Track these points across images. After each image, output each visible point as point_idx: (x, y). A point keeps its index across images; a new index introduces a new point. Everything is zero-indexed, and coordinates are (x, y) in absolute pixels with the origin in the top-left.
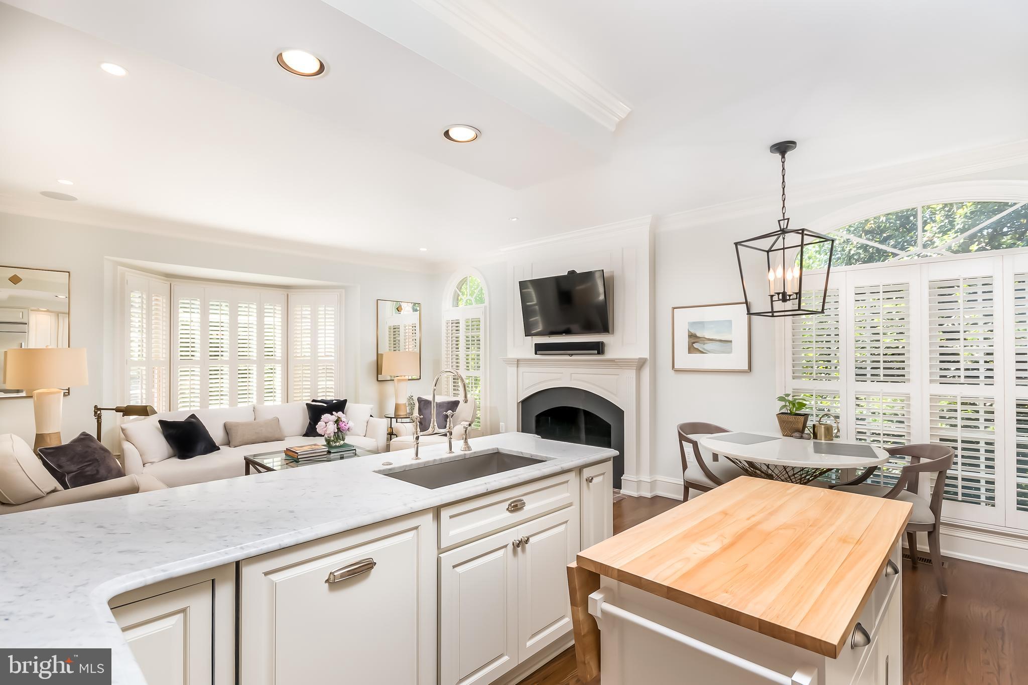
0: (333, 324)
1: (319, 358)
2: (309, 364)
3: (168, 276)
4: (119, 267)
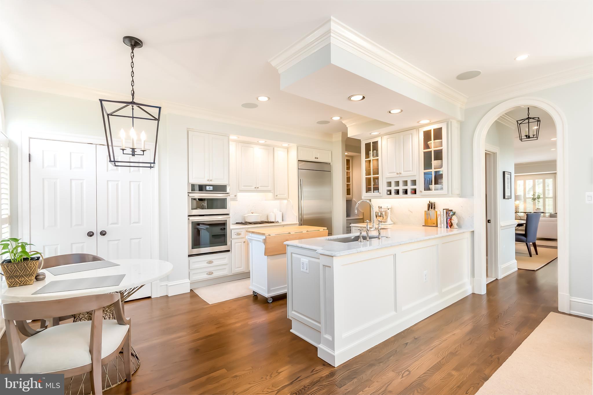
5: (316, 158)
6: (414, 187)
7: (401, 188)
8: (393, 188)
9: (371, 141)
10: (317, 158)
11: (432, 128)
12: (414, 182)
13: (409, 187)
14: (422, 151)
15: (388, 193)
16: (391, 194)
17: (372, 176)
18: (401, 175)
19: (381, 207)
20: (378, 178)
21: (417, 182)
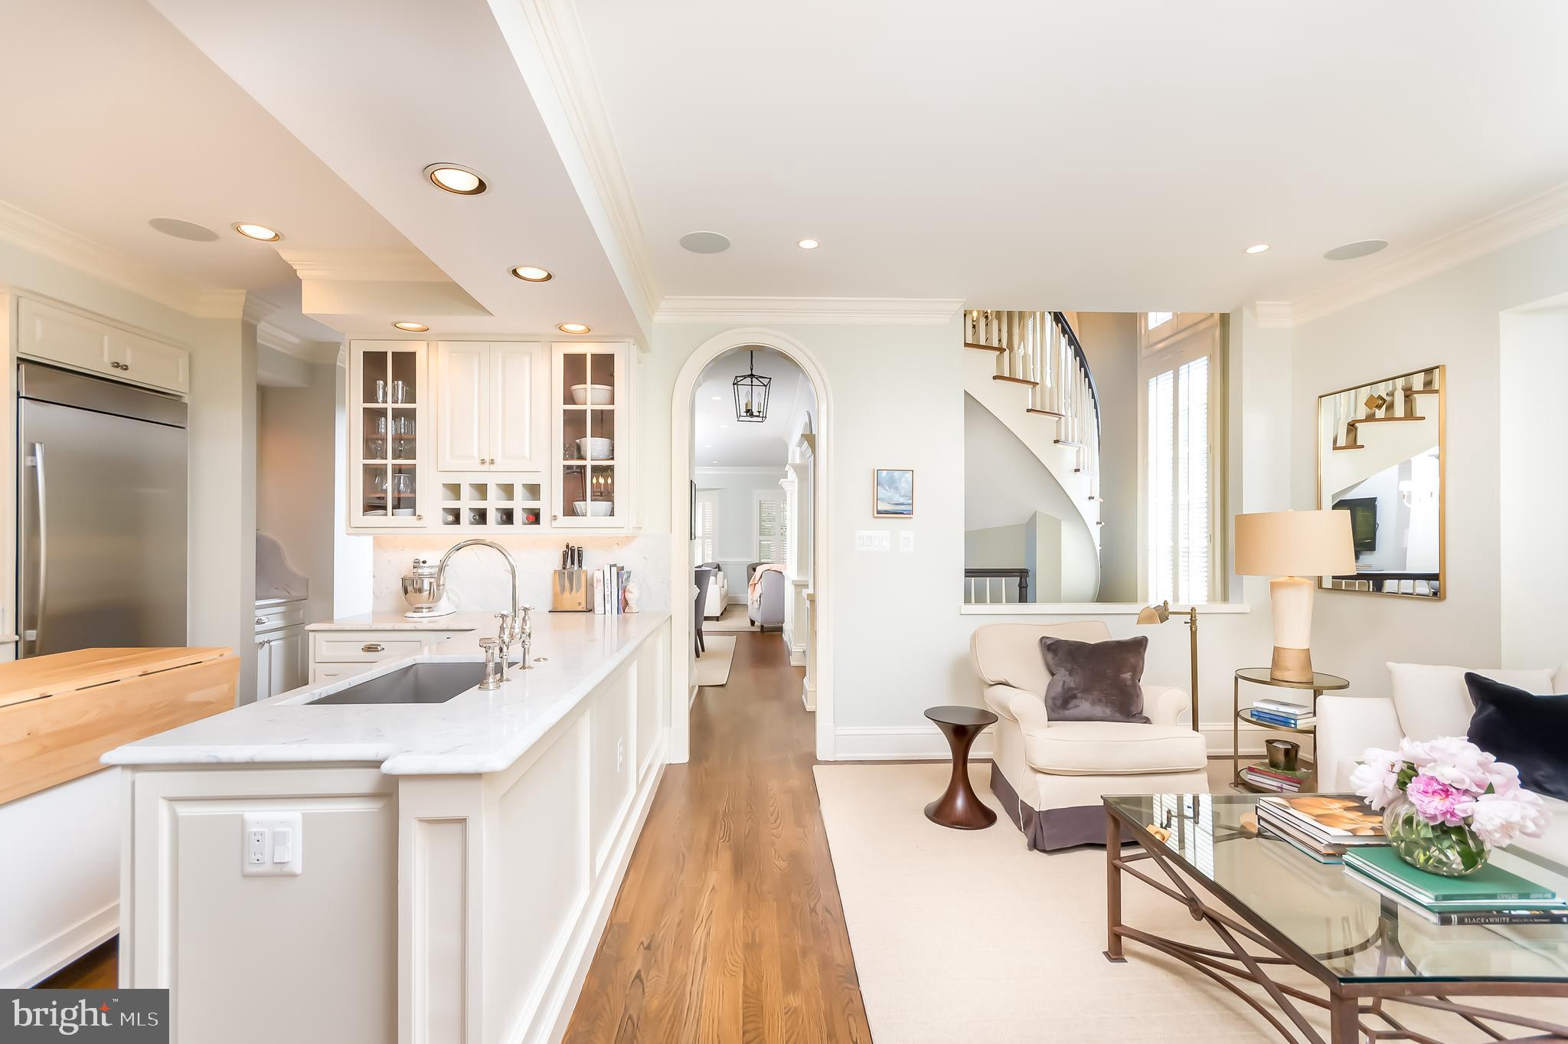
5: (117, 365)
6: (533, 504)
7: (494, 503)
8: (467, 503)
9: (390, 348)
10: (125, 368)
11: (588, 349)
12: (534, 490)
13: (520, 504)
14: (560, 407)
15: (451, 518)
16: (457, 520)
17: (390, 462)
18: (493, 468)
19: (424, 562)
20: (411, 472)
21: (544, 492)
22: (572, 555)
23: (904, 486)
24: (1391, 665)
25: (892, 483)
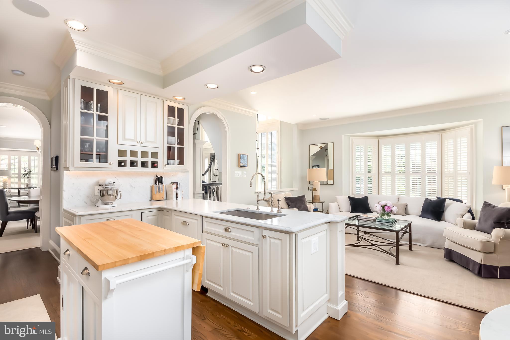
0: (466, 149)
1: (458, 172)
2: (453, 176)
3: (378, 136)
4: (351, 138)
6: (155, 160)
7: (139, 159)
8: (129, 158)
9: (94, 87)
11: (176, 105)
13: (151, 159)
14: (166, 124)
15: (122, 164)
16: (125, 165)
17: (95, 138)
21: (160, 155)
22: (159, 180)
23: (246, 159)
24: (336, 196)
25: (243, 158)
